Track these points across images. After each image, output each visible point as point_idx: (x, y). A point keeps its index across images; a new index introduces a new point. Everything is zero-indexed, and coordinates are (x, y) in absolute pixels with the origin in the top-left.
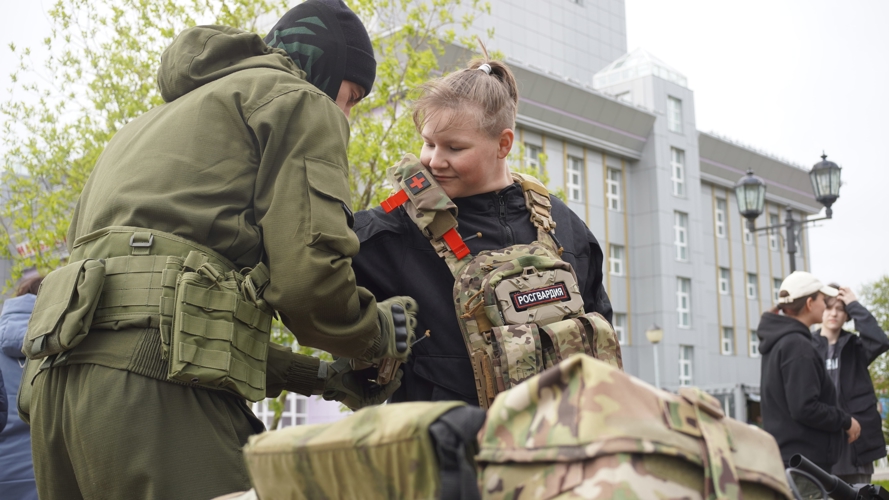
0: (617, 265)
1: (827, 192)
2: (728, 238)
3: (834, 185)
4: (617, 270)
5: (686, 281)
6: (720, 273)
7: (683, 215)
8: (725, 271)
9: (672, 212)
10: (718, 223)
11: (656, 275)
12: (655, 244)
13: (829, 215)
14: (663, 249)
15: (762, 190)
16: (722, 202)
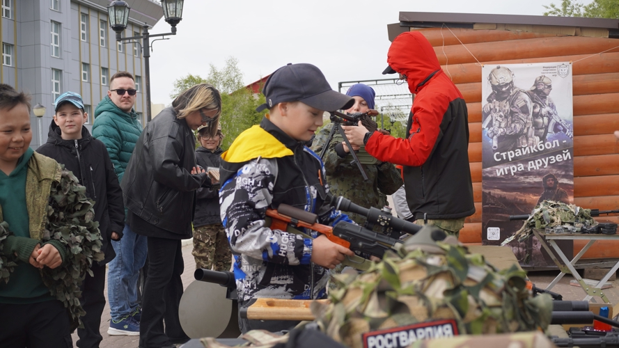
0: (8, 58)
1: (174, 16)
2: (89, 42)
3: (178, 10)
4: (8, 63)
5: (58, 72)
6: (82, 66)
7: (58, 24)
8: (86, 65)
9: (50, 21)
10: (82, 31)
11: (37, 67)
12: (37, 44)
13: (174, 32)
14: (42, 47)
15: (127, 10)
16: (85, 16)
